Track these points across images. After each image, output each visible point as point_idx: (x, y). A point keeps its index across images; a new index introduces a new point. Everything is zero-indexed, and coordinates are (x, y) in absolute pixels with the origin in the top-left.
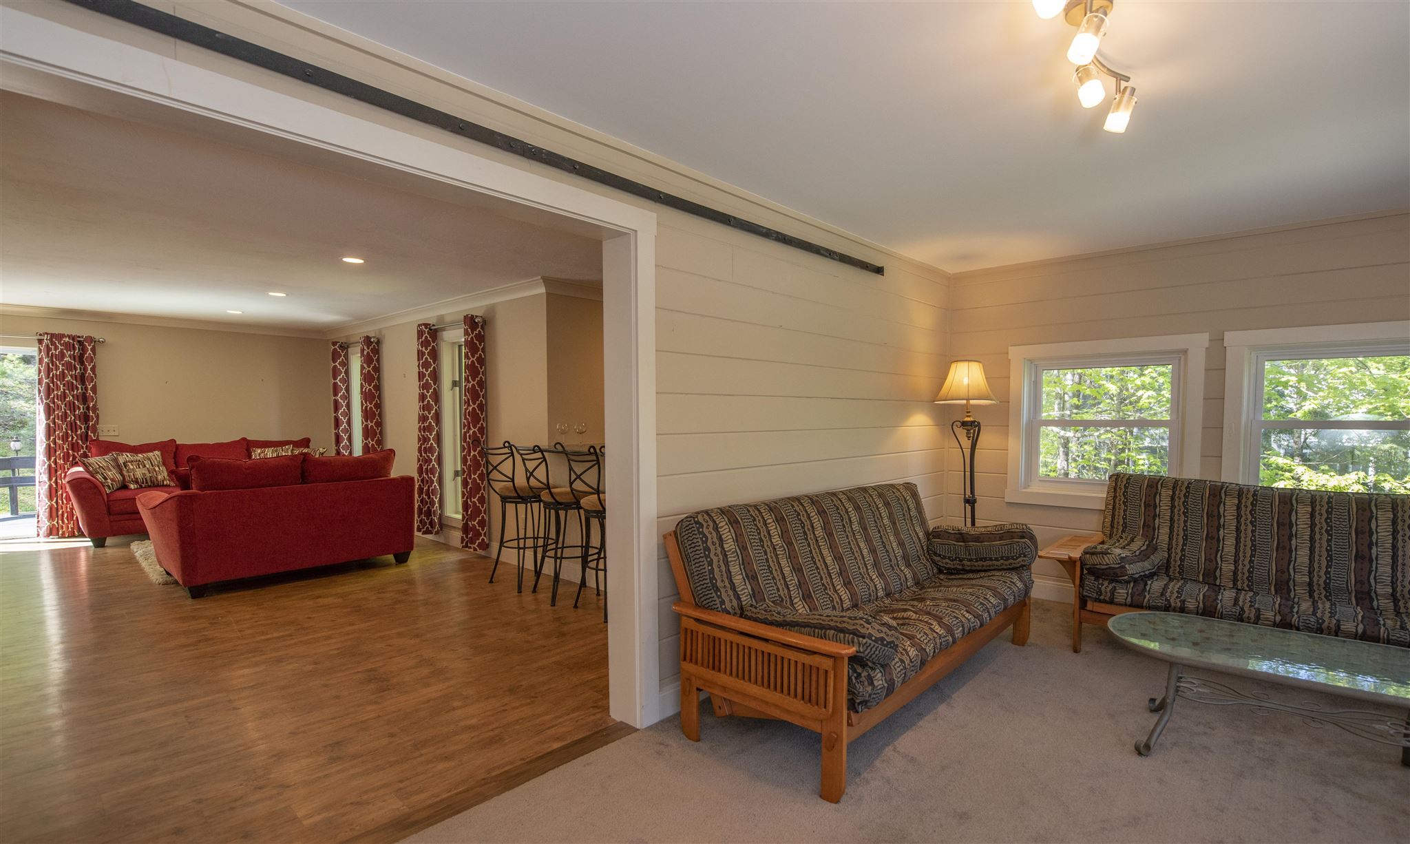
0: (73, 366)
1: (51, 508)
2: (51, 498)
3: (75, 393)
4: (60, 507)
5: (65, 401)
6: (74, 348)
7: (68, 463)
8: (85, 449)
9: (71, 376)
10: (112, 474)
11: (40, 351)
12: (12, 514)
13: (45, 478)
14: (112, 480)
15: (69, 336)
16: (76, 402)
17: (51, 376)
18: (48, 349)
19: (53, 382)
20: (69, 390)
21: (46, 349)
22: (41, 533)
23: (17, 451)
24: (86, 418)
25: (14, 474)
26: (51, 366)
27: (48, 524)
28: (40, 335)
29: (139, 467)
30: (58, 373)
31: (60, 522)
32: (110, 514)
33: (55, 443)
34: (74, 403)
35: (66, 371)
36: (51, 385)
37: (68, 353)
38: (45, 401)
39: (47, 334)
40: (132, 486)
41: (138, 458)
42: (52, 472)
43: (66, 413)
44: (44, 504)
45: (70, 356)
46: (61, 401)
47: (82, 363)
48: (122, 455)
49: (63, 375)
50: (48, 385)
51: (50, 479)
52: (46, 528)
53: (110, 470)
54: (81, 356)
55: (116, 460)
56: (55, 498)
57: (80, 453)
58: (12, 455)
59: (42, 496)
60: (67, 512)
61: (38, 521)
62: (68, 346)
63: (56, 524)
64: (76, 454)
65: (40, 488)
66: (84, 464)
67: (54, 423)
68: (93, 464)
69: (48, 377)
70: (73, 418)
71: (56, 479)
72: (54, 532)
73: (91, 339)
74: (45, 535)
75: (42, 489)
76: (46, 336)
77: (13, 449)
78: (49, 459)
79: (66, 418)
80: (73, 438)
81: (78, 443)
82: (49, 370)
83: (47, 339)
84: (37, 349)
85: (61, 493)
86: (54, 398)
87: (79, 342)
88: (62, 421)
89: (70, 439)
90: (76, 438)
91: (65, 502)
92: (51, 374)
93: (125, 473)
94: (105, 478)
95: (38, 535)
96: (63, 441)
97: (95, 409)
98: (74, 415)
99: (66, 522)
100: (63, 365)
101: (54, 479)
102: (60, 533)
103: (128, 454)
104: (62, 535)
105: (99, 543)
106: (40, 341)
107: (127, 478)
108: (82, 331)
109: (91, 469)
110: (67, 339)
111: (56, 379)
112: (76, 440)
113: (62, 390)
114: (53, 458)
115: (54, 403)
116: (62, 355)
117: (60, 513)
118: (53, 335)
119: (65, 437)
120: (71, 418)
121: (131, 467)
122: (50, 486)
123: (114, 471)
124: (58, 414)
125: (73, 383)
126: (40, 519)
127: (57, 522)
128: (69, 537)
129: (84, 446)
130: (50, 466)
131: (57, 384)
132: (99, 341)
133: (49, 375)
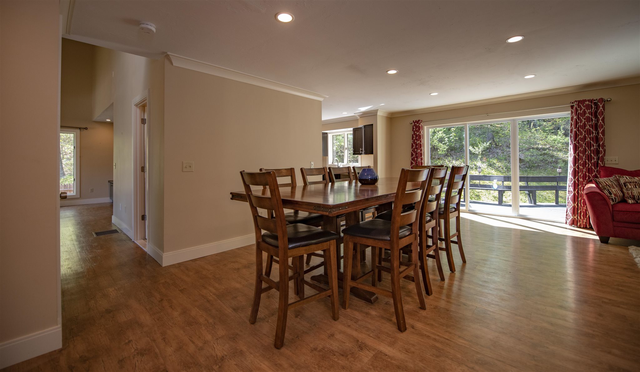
0: (591, 119)
1: (574, 207)
2: (574, 202)
3: (591, 136)
4: (579, 208)
5: (585, 141)
6: (592, 108)
7: (585, 181)
8: (596, 173)
9: (589, 126)
10: (615, 190)
11: (572, 112)
12: (556, 204)
13: (572, 189)
14: (615, 195)
15: (589, 101)
16: (592, 142)
17: (578, 126)
18: (577, 110)
19: (579, 130)
20: (588, 135)
21: (575, 111)
22: (568, 222)
23: (560, 173)
24: (597, 152)
25: (558, 184)
26: (578, 121)
27: (572, 217)
28: (572, 103)
29: (636, 187)
30: (582, 124)
31: (579, 217)
32: (614, 220)
33: (578, 168)
34: (590, 142)
35: (586, 123)
36: (578, 132)
37: (587, 111)
38: (574, 142)
39: (576, 101)
40: (630, 201)
41: (635, 180)
42: (575, 186)
43: (585, 149)
44: (571, 205)
45: (589, 113)
46: (583, 142)
47: (596, 117)
48: (623, 177)
49: (585, 125)
50: (576, 132)
51: (574, 190)
52: (570, 219)
53: (614, 188)
54: (596, 112)
55: (618, 181)
56: (577, 202)
57: (592, 175)
58: (558, 175)
59: (569, 200)
60: (583, 212)
61: (567, 215)
62: (588, 107)
63: (576, 218)
64: (590, 175)
65: (569, 195)
66: (596, 182)
67: (578, 155)
68: (602, 183)
69: (576, 127)
70: (590, 152)
71: (578, 191)
72: (575, 223)
73: (602, 100)
74: (570, 224)
75: (570, 196)
76: (575, 102)
77: (558, 172)
78: (575, 178)
79: (586, 152)
80: (589, 165)
81: (592, 168)
82: (576, 123)
83: (576, 105)
84: (570, 112)
85: (580, 199)
86: (579, 140)
87: (595, 103)
88: (583, 154)
89: (587, 166)
90: (590, 165)
91: (582, 205)
92: (578, 125)
93: (625, 191)
94: (610, 193)
95: (566, 223)
96: (583, 167)
97: (603, 146)
98: (590, 151)
99: (582, 218)
100: (585, 119)
101: (577, 190)
102: (579, 224)
103: (627, 177)
104: (580, 226)
105: (604, 240)
106: (572, 107)
107: (626, 195)
108: (596, 96)
109: (601, 186)
110: (587, 103)
111: (581, 128)
112: (591, 166)
113: (583, 135)
114: (577, 177)
115: (579, 143)
116: (585, 113)
117: (579, 212)
118: (579, 102)
119: (584, 165)
120: (588, 152)
121: (630, 187)
122: (574, 194)
123: (617, 189)
124: (581, 150)
125: (590, 130)
126: (567, 214)
127: (577, 217)
128: (583, 228)
129: (596, 170)
130: (575, 182)
131: (581, 132)
132: (607, 101)
133: (576, 126)
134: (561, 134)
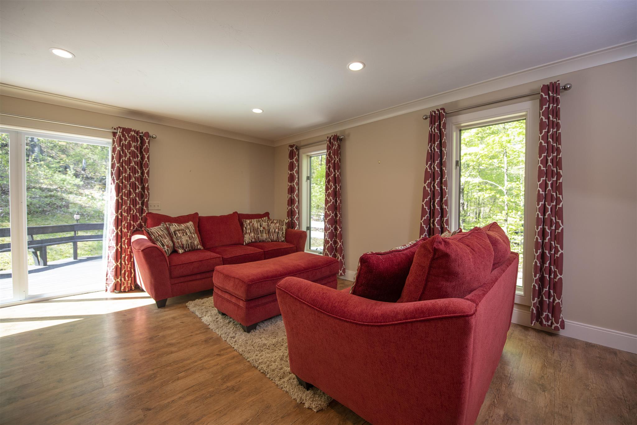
0: (136, 154)
1: (117, 267)
2: (117, 261)
3: (137, 176)
4: (123, 267)
5: (129, 181)
6: (137, 141)
7: (130, 231)
8: (140, 221)
9: (135, 162)
10: (167, 241)
11: (114, 141)
12: (74, 259)
13: (113, 243)
14: (168, 246)
15: (135, 131)
16: (137, 182)
17: (121, 161)
18: (121, 140)
19: (122, 166)
20: (133, 173)
21: (119, 140)
22: (109, 288)
23: (77, 220)
24: (142, 196)
25: (75, 234)
26: (121, 153)
27: (114, 281)
28: (115, 129)
29: (184, 235)
30: (126, 159)
31: (123, 279)
32: (171, 278)
33: (121, 215)
34: (135, 184)
35: (131, 158)
36: (121, 168)
37: (133, 144)
38: (116, 181)
39: (120, 128)
40: (181, 251)
41: (183, 228)
42: (118, 238)
43: (130, 191)
44: (112, 265)
45: (134, 147)
46: (127, 182)
47: (141, 153)
48: (173, 225)
49: (129, 161)
50: (118, 168)
51: (117, 245)
52: (112, 284)
53: (166, 238)
54: (141, 148)
55: (168, 229)
56: (120, 260)
57: (137, 223)
58: (75, 223)
59: (110, 258)
60: (128, 271)
61: (107, 279)
62: (134, 139)
63: (120, 281)
64: (135, 224)
65: (109, 251)
66: (148, 233)
67: (122, 199)
68: (154, 233)
69: (119, 162)
70: (134, 195)
71: (121, 245)
72: (118, 287)
73: (148, 135)
74: (112, 290)
75: (111, 253)
76: (119, 129)
77: (76, 219)
78: (117, 228)
79: (130, 195)
80: (134, 211)
81: (137, 215)
82: (120, 157)
83: (120, 132)
84: (111, 141)
85: (124, 255)
86: (122, 179)
87: (140, 136)
88: (127, 198)
89: (132, 212)
90: (135, 211)
91: (127, 263)
92: (121, 160)
93: (175, 240)
94: (163, 245)
95: (106, 290)
96: (127, 213)
97: (148, 189)
98: (136, 194)
99: (127, 279)
100: (130, 153)
101: (120, 244)
102: (122, 288)
103: (176, 224)
104: (124, 289)
105: (161, 304)
106: (114, 134)
107: (177, 245)
108: (143, 129)
109: (153, 237)
110: (133, 133)
111: (125, 164)
112: (136, 213)
113: (128, 173)
114: (120, 228)
115: (122, 183)
116: (129, 146)
117: (123, 272)
118: (124, 129)
119: (129, 210)
120: (133, 195)
121: (179, 235)
122: (117, 250)
123: (168, 239)
124: (124, 192)
125: (135, 168)
126: (108, 277)
127: (121, 280)
128: (129, 292)
129: (140, 218)
130: (117, 234)
131: (125, 169)
132: (153, 137)
133: (120, 160)
134: (71, 174)
